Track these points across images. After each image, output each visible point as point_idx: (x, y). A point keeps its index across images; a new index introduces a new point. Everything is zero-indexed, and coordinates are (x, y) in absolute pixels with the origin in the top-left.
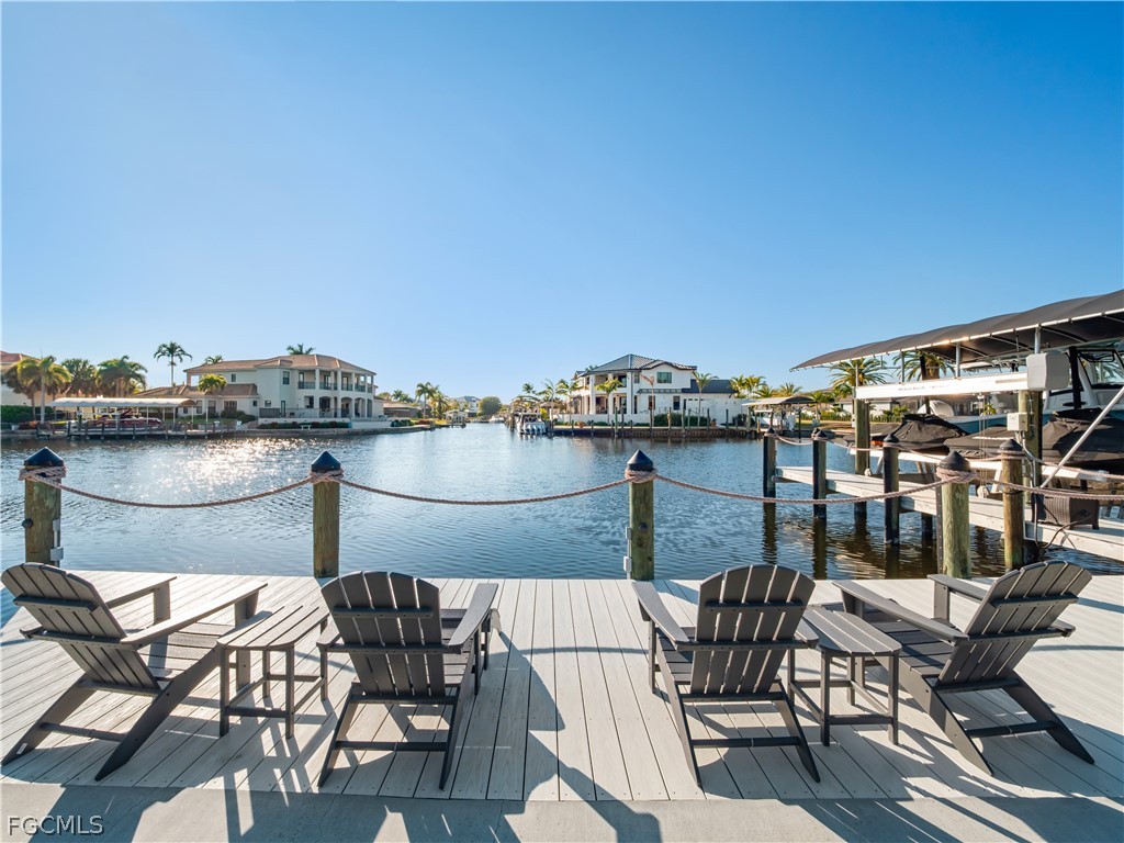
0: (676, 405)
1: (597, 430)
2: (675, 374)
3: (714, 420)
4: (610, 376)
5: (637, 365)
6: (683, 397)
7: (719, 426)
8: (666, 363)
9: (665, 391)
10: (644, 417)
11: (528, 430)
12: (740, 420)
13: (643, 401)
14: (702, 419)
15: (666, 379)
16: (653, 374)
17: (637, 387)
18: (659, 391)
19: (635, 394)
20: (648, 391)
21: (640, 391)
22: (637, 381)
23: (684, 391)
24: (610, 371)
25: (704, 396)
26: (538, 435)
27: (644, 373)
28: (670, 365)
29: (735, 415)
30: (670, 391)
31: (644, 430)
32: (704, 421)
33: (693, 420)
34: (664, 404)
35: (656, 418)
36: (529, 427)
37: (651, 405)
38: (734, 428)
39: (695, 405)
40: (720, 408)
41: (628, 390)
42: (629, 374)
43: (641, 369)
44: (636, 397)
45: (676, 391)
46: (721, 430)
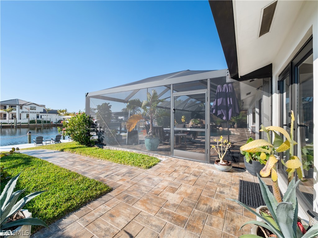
0: (38, 117)
1: (3, 126)
3: (52, 122)
4: (8, 107)
5: (21, 103)
6: (40, 115)
7: (53, 123)
8: (34, 104)
9: (33, 112)
10: (26, 121)
12: (60, 121)
13: (24, 116)
14: (48, 121)
15: (34, 109)
16: (29, 107)
17: (21, 111)
18: (31, 112)
19: (20, 113)
20: (26, 112)
21: (23, 112)
22: (21, 109)
23: (41, 113)
24: (7, 104)
25: (48, 114)
27: (24, 106)
28: (36, 104)
29: (59, 120)
30: (36, 113)
31: (26, 125)
32: (49, 122)
33: (45, 122)
34: (33, 117)
35: (30, 121)
37: (28, 116)
38: (58, 124)
39: (46, 117)
40: (54, 118)
41: (17, 111)
42: (17, 106)
43: (23, 105)
44: (20, 114)
45: (38, 113)
46: (54, 124)
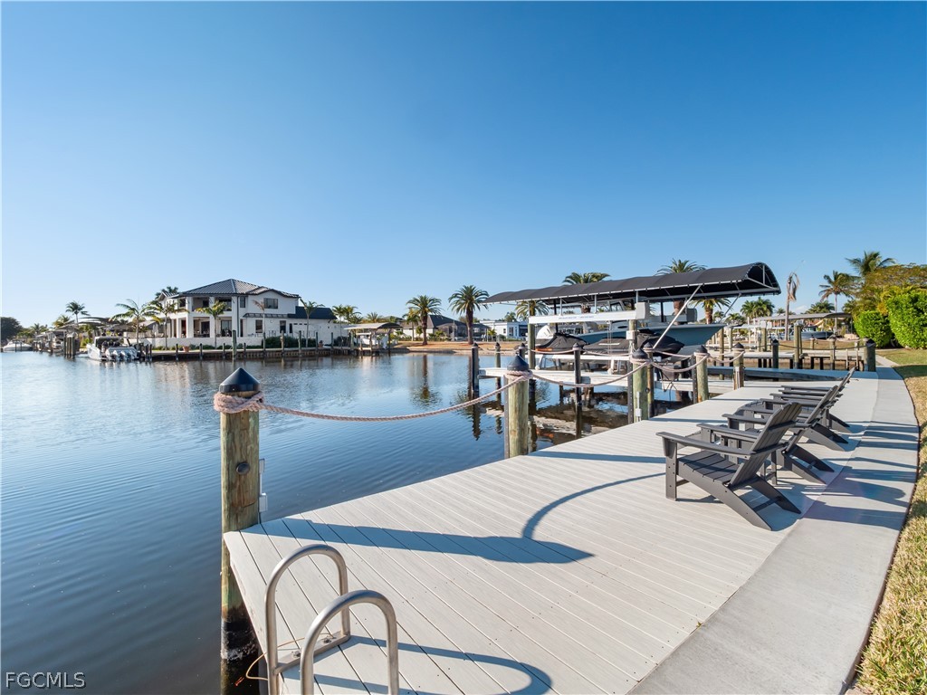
0: (283, 328)
1: (205, 354)
2: (281, 301)
3: (321, 342)
4: (212, 300)
5: (242, 290)
6: (289, 322)
7: (326, 346)
8: (273, 290)
9: (272, 316)
10: (256, 340)
11: (113, 356)
12: (337, 342)
13: (250, 325)
14: (309, 340)
15: (271, 304)
16: (261, 300)
17: (242, 311)
18: (267, 316)
19: (241, 317)
20: (255, 315)
21: (247, 315)
22: (244, 305)
23: (290, 316)
24: (211, 295)
25: (313, 321)
26: (129, 361)
27: (250, 298)
28: (277, 292)
30: (277, 316)
31: (256, 352)
32: (312, 343)
33: (303, 343)
34: (272, 327)
35: (267, 340)
36: (115, 353)
37: (259, 327)
38: (338, 348)
39: (302, 329)
40: (324, 333)
41: (233, 314)
42: (234, 299)
43: (247, 294)
44: (242, 321)
45: (282, 316)
46: (327, 350)
